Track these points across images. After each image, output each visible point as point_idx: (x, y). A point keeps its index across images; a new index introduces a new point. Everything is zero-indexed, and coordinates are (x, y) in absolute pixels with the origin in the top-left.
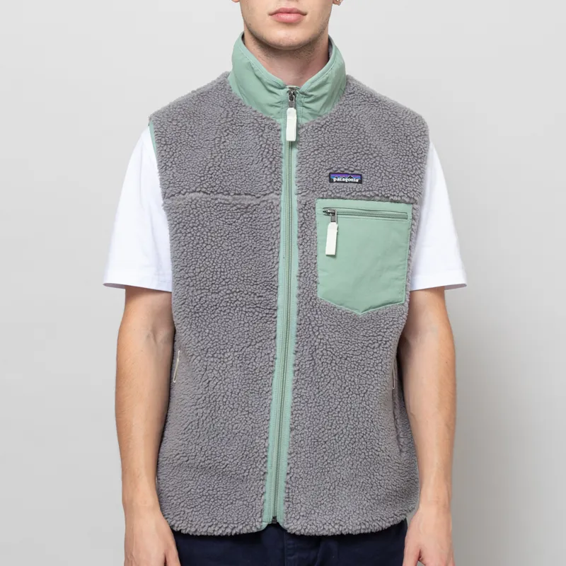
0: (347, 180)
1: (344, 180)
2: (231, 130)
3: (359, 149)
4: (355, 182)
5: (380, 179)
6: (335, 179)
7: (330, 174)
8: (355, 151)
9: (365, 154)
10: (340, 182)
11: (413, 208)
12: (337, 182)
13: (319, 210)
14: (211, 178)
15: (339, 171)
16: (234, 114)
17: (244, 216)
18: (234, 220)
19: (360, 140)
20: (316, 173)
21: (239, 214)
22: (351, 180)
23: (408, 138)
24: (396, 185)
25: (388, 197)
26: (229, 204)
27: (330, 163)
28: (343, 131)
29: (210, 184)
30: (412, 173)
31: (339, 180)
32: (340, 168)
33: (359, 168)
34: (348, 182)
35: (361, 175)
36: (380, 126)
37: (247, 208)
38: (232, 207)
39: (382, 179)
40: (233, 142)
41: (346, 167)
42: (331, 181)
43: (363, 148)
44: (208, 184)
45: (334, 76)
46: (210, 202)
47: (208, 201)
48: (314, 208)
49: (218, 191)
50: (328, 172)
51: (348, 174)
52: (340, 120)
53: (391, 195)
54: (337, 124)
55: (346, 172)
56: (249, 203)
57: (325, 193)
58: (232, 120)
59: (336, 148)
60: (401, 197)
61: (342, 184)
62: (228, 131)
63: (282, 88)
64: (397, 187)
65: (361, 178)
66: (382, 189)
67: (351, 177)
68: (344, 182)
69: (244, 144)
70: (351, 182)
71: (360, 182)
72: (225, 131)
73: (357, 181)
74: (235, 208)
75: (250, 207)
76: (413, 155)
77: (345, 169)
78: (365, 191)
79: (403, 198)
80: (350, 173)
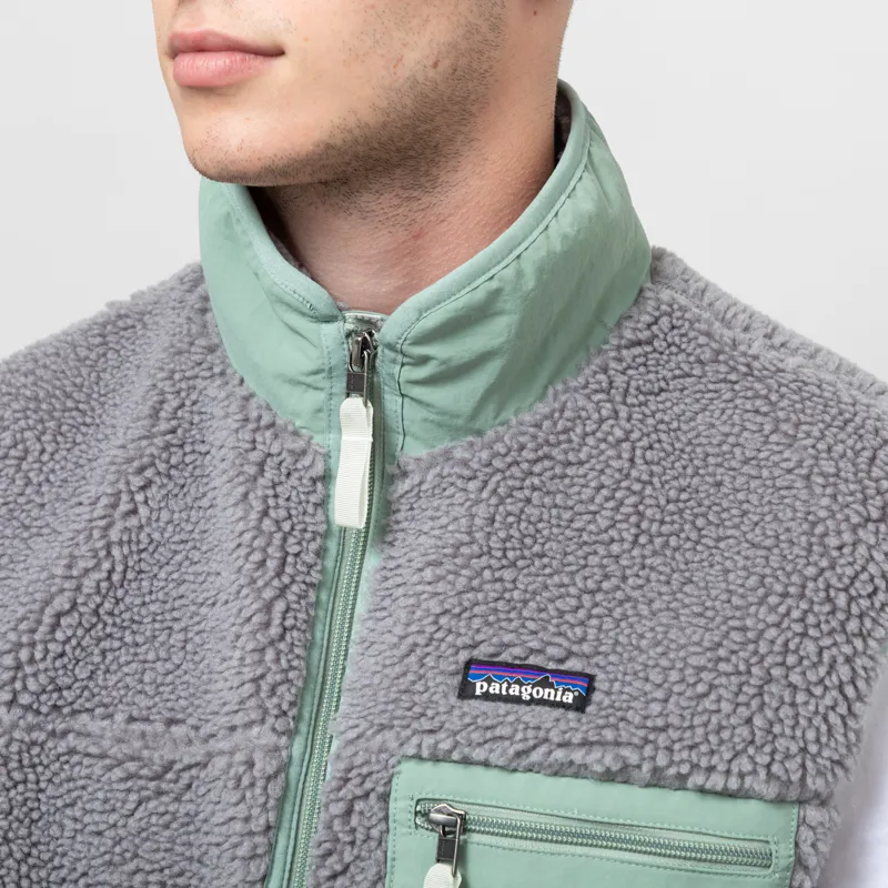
0: (526, 692)
1: (515, 690)
2: (162, 467)
3: (607, 577)
4: (561, 705)
5: (659, 694)
6: (480, 687)
7: (469, 664)
8: (591, 584)
9: (628, 599)
10: (498, 698)
11: (802, 822)
12: (487, 696)
13: (400, 807)
14: (62, 655)
15: (505, 657)
16: (182, 406)
17: (152, 805)
18: (113, 818)
19: (615, 548)
20: (413, 658)
21: (134, 797)
22: (545, 693)
23: (819, 529)
24: (720, 728)
25: (682, 778)
26: (102, 756)
27: (477, 623)
28: (559, 499)
29: (52, 680)
30: (812, 676)
31: (495, 689)
32: (508, 646)
33: (586, 648)
34: (532, 701)
35: (591, 678)
36: (719, 484)
37: (158, 777)
38: (110, 769)
39: (670, 693)
40: (165, 515)
41: (534, 644)
42: (465, 692)
43: (624, 578)
44: (43, 679)
45: (530, 283)
46: (42, 745)
47: (34, 743)
48: (385, 798)
49: (76, 706)
50: (463, 656)
51: (541, 670)
52: (555, 452)
53: (695, 767)
54: (537, 468)
55: (532, 660)
56: (169, 757)
57: (429, 740)
58: (173, 431)
59: (513, 564)
60: (742, 776)
61: (502, 707)
62: (149, 473)
63: (329, 319)
64: (726, 735)
65: (590, 689)
66: (662, 740)
67: (545, 684)
68: (518, 700)
69: (201, 526)
70: (542, 702)
71: (580, 705)
72: (141, 470)
73: (569, 698)
74: (118, 773)
75: (170, 776)
76: (829, 599)
77: (532, 651)
78: (585, 743)
79: (748, 780)
80: (552, 666)
